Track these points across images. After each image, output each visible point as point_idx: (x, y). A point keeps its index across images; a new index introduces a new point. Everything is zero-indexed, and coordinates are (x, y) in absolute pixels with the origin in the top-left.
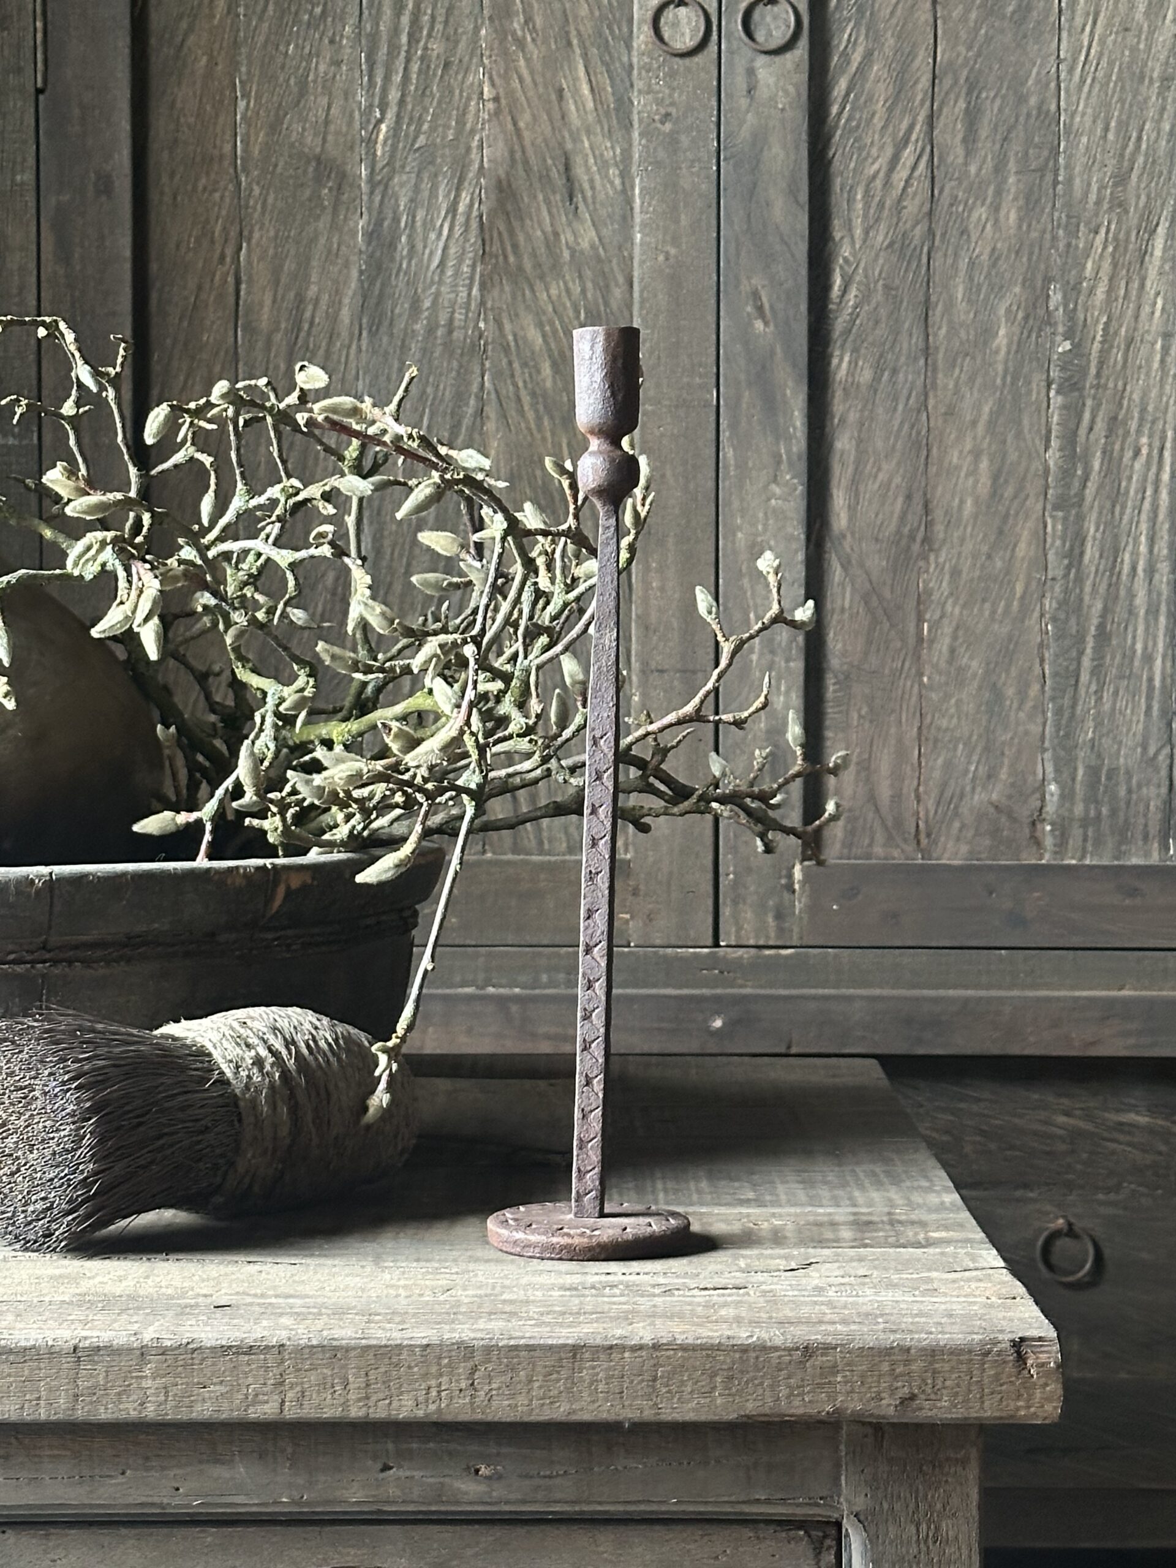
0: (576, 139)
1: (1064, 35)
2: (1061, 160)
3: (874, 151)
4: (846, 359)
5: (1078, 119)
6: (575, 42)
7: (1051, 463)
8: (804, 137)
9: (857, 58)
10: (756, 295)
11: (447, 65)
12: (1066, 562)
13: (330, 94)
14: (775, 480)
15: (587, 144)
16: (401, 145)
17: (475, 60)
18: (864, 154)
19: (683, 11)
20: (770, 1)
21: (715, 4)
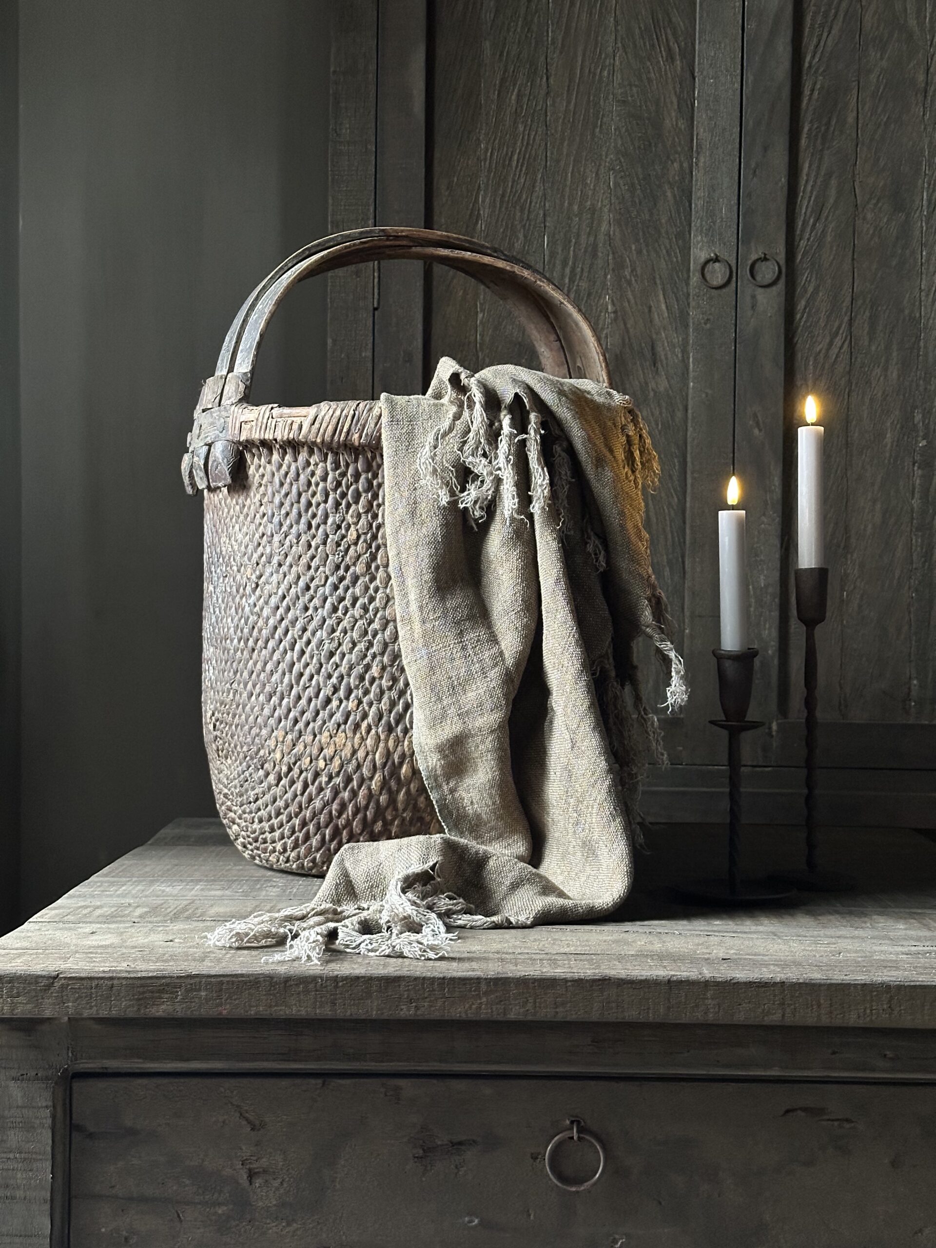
0: (658, 333)
1: (924, 276)
2: (922, 344)
3: (819, 339)
5: (931, 321)
6: (658, 282)
7: (915, 505)
8: (782, 330)
9: (811, 289)
10: (755, 415)
11: (589, 295)
12: (923, 559)
14: (764, 514)
15: (663, 335)
17: (604, 292)
18: (814, 340)
19: (717, 265)
20: (765, 259)
21: (735, 261)
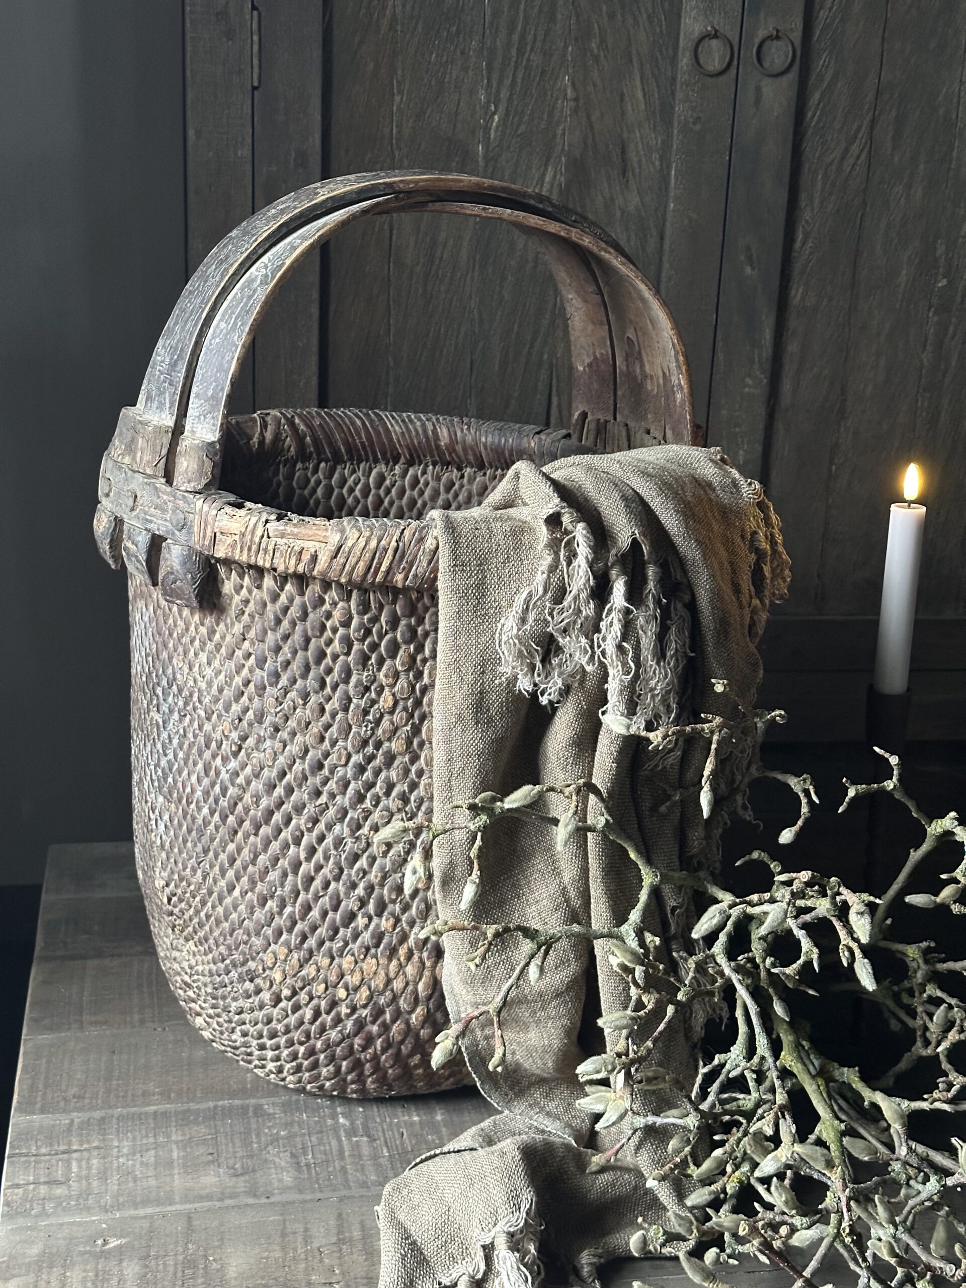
0: (630, 131)
3: (833, 145)
4: (801, 291)
6: (635, 60)
7: (925, 360)
8: (790, 136)
9: (828, 77)
10: (748, 248)
11: (543, 72)
13: (460, 93)
14: (749, 374)
15: (637, 134)
16: (508, 131)
17: (562, 70)
18: (825, 147)
19: (714, 43)
20: (778, 38)
21: (737, 38)
